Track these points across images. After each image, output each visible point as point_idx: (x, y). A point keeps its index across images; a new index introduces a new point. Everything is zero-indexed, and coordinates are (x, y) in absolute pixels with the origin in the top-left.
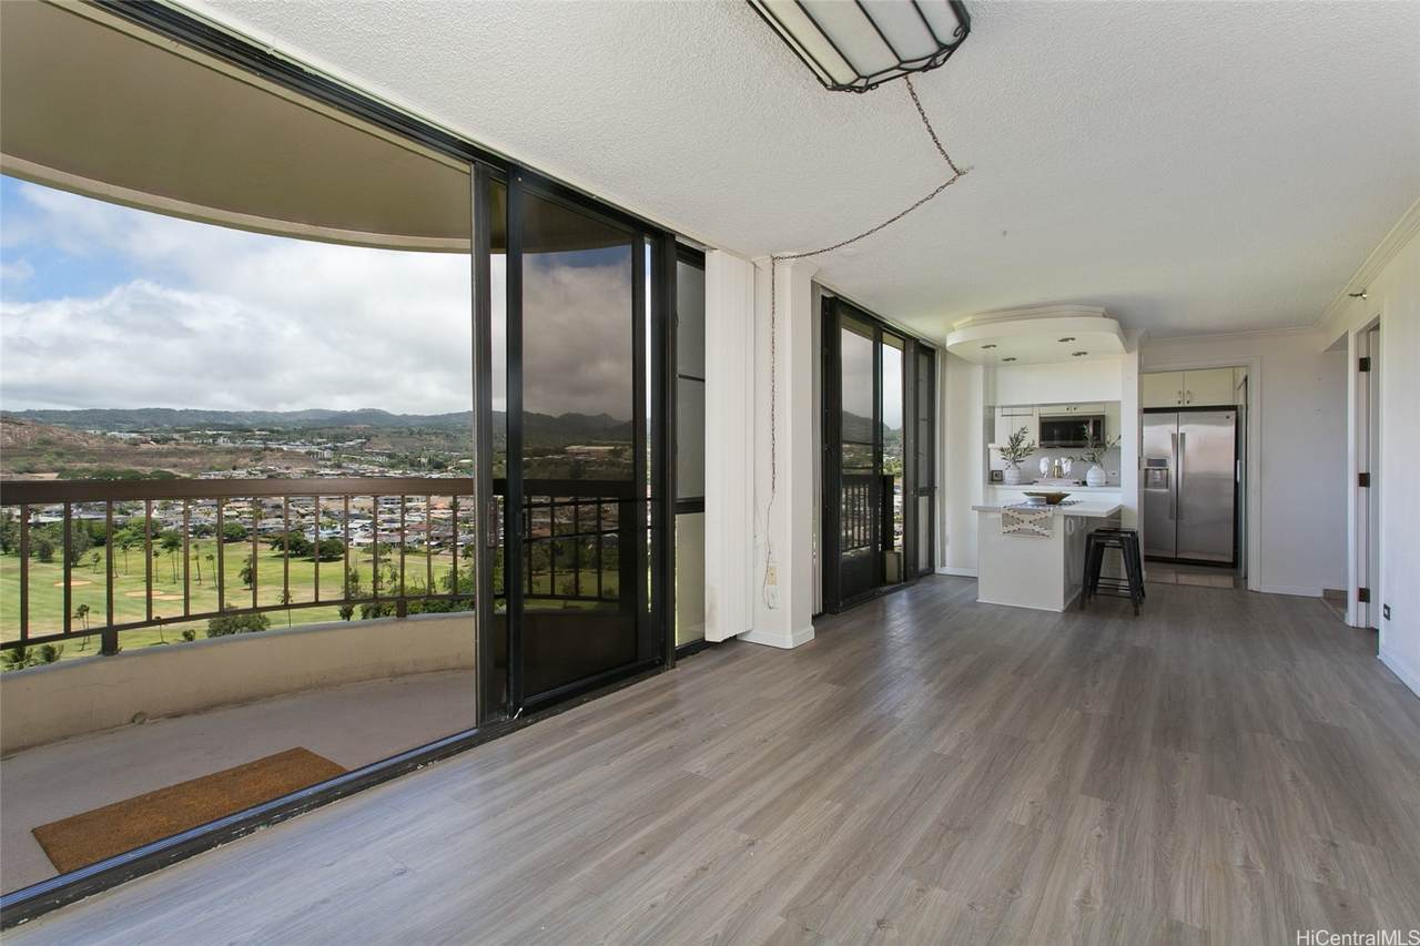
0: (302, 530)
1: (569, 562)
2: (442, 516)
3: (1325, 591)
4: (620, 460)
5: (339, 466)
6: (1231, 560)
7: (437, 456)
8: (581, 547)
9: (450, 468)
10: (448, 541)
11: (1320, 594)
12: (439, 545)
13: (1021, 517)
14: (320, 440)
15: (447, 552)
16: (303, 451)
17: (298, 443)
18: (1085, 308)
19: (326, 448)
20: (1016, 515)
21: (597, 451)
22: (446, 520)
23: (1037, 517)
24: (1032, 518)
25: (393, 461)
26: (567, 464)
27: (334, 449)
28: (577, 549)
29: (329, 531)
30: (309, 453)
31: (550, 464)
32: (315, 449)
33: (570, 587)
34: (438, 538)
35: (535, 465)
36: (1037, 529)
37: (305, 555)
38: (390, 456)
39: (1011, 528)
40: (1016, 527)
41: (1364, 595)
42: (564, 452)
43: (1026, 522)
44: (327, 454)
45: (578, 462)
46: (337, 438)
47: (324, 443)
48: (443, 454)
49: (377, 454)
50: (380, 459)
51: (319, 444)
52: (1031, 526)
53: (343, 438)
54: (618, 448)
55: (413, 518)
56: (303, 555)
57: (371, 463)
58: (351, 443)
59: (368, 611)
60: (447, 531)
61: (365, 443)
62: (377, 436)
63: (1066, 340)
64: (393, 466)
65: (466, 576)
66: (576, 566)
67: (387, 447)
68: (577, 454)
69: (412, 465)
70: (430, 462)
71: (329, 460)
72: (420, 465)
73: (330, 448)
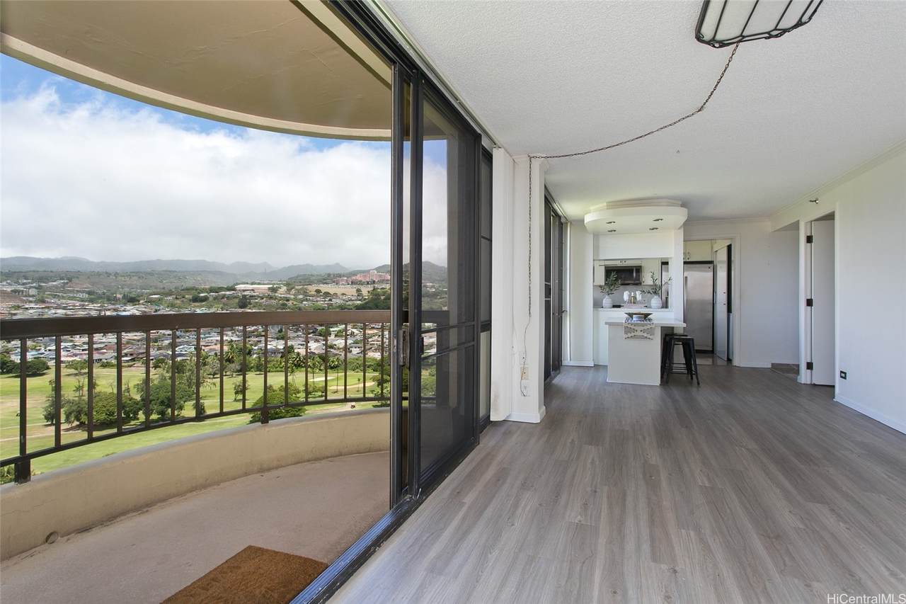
0: (8, 353)
1: (238, 367)
2: (135, 338)
3: (772, 364)
4: (276, 294)
5: (43, 301)
6: (711, 349)
7: (130, 293)
8: (247, 357)
9: (141, 302)
10: (141, 356)
11: (770, 366)
12: (133, 360)
13: (636, 328)
14: (25, 281)
15: (139, 364)
16: (9, 289)
17: (5, 283)
18: (673, 201)
19: (31, 287)
20: (632, 327)
21: (258, 289)
22: (138, 341)
23: (646, 328)
24: (642, 328)
25: (92, 297)
26: (236, 297)
27: (39, 288)
28: (245, 358)
29: (34, 353)
30: (15, 291)
31: (223, 298)
32: (21, 288)
33: (239, 386)
34: (131, 355)
35: (211, 299)
36: (645, 335)
37: (11, 373)
38: (89, 293)
39: (629, 335)
40: (633, 334)
41: (810, 366)
42: (234, 290)
43: (639, 331)
44: (33, 292)
45: (244, 296)
46: (41, 279)
47: (29, 283)
48: (135, 292)
49: (78, 291)
50: (81, 295)
51: (24, 284)
52: (642, 334)
53: (46, 279)
54: (275, 286)
55: (110, 340)
56: (8, 372)
57: (73, 298)
58: (54, 283)
59: (70, 413)
60: (140, 348)
61: (67, 283)
62: (78, 278)
63: (658, 220)
64: (92, 301)
65: (156, 382)
66: (243, 370)
67: (87, 286)
68: (244, 291)
69: (109, 300)
70: (124, 297)
71: (33, 296)
72: (116, 300)
73: (34, 287)
